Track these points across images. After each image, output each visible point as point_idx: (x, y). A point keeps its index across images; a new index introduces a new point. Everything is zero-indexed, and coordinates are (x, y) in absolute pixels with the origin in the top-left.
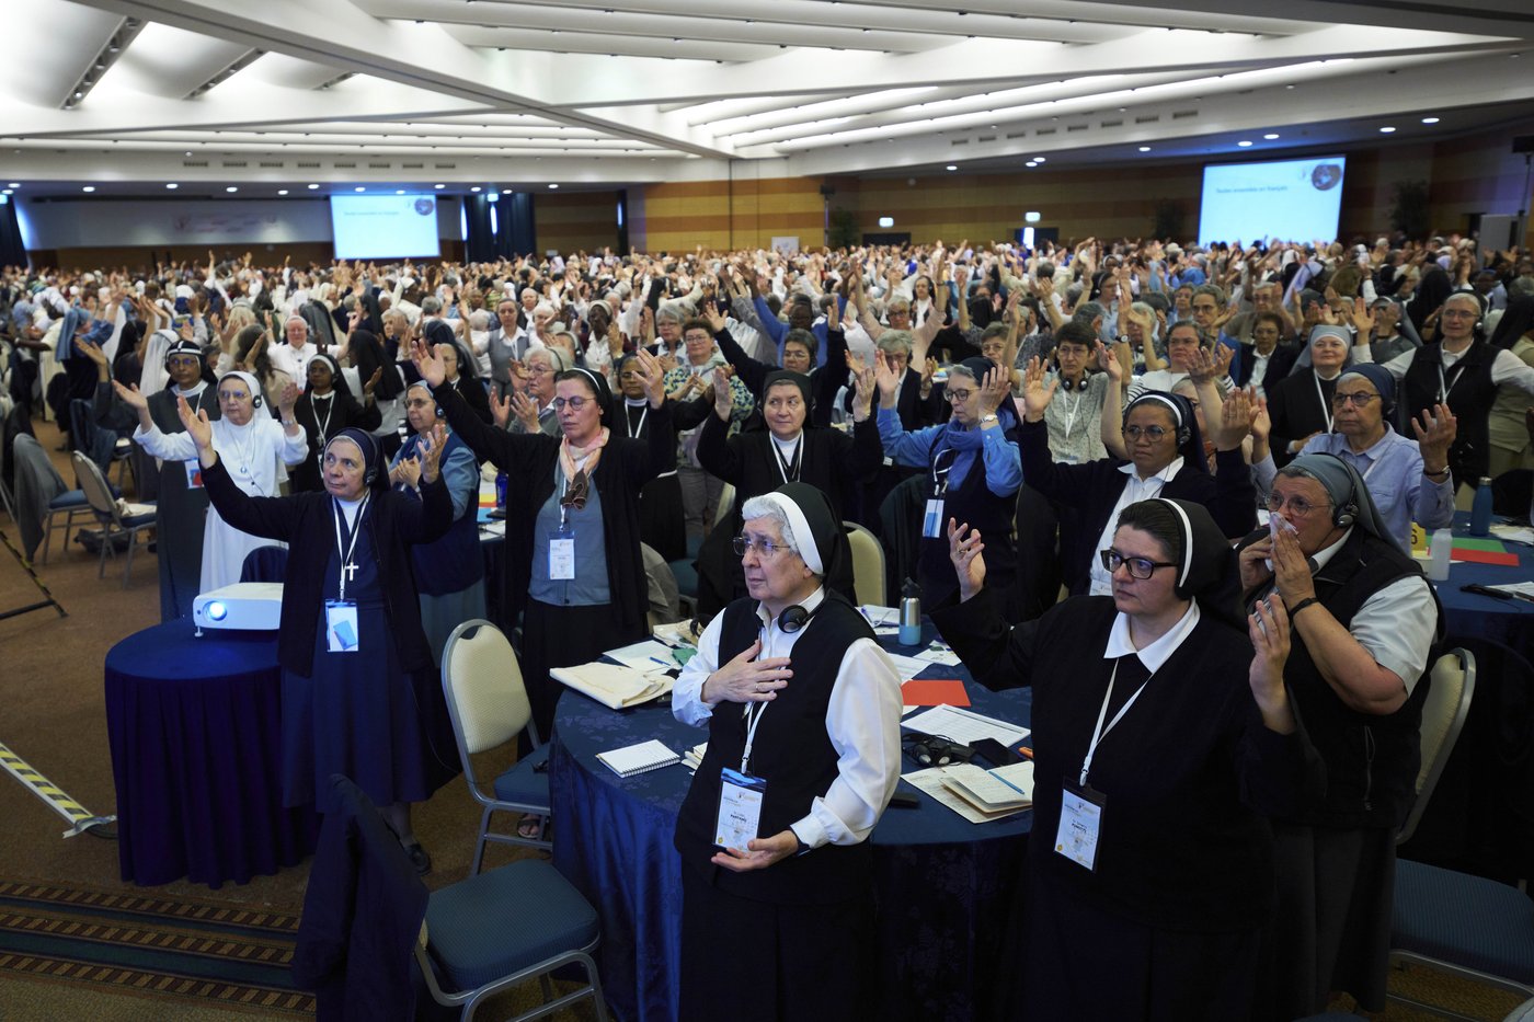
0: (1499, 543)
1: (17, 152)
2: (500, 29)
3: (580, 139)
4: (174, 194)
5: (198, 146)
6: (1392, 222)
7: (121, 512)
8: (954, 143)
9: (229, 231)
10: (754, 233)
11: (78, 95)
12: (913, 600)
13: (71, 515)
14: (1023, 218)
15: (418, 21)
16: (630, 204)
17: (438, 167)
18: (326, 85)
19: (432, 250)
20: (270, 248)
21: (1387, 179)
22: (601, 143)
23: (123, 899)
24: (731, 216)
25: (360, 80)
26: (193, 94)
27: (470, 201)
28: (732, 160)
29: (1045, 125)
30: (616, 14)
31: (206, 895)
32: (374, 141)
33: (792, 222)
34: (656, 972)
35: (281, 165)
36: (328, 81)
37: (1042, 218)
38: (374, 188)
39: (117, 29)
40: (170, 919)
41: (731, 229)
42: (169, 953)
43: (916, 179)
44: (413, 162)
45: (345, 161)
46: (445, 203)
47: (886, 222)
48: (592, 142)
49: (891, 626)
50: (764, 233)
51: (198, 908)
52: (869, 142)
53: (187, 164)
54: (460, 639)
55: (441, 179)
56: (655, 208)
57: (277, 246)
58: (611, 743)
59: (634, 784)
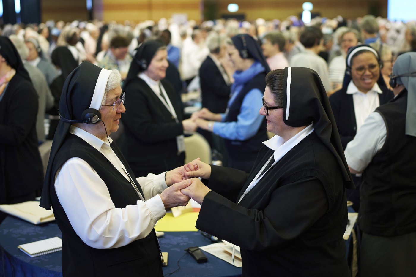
41: (150, 10)
58: (29, 240)
59: (39, 260)
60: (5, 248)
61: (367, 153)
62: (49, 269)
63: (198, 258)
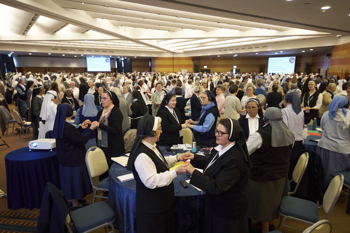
0: (318, 132)
1: (13, 45)
2: (121, 21)
3: (141, 47)
4: (50, 56)
5: (55, 45)
6: (304, 70)
7: (24, 124)
8: (219, 51)
9: (63, 64)
10: (178, 68)
11: (26, 32)
12: (195, 142)
13: (14, 124)
14: (233, 67)
15: (102, 19)
16: (152, 61)
17: (110, 52)
18: (83, 32)
19: (109, 70)
20: (73, 68)
21: (304, 61)
22: (145, 48)
23: (7, 213)
24: (173, 65)
25: (91, 32)
26: (53, 33)
27: (118, 60)
28: (173, 53)
29: (237, 48)
30: (145, 19)
31: (29, 211)
32: (95, 45)
33: (186, 66)
34: (129, 227)
35: (74, 50)
36: (84, 31)
37: (237, 67)
38: (96, 56)
39: (33, 17)
40: (18, 218)
41: (173, 67)
42: (16, 226)
43: (212, 58)
44: (104, 51)
45: (89, 50)
46: (112, 60)
47: (205, 67)
48: (143, 48)
49: (190, 148)
50: (180, 68)
51: (26, 215)
52: (202, 50)
53: (53, 49)
54: (90, 151)
55: (111, 55)
56: (157, 62)
57: (74, 68)
58: (121, 174)
59: (124, 184)
60: (112, 177)
61: (253, 149)
62: (128, 188)
63: (184, 186)
